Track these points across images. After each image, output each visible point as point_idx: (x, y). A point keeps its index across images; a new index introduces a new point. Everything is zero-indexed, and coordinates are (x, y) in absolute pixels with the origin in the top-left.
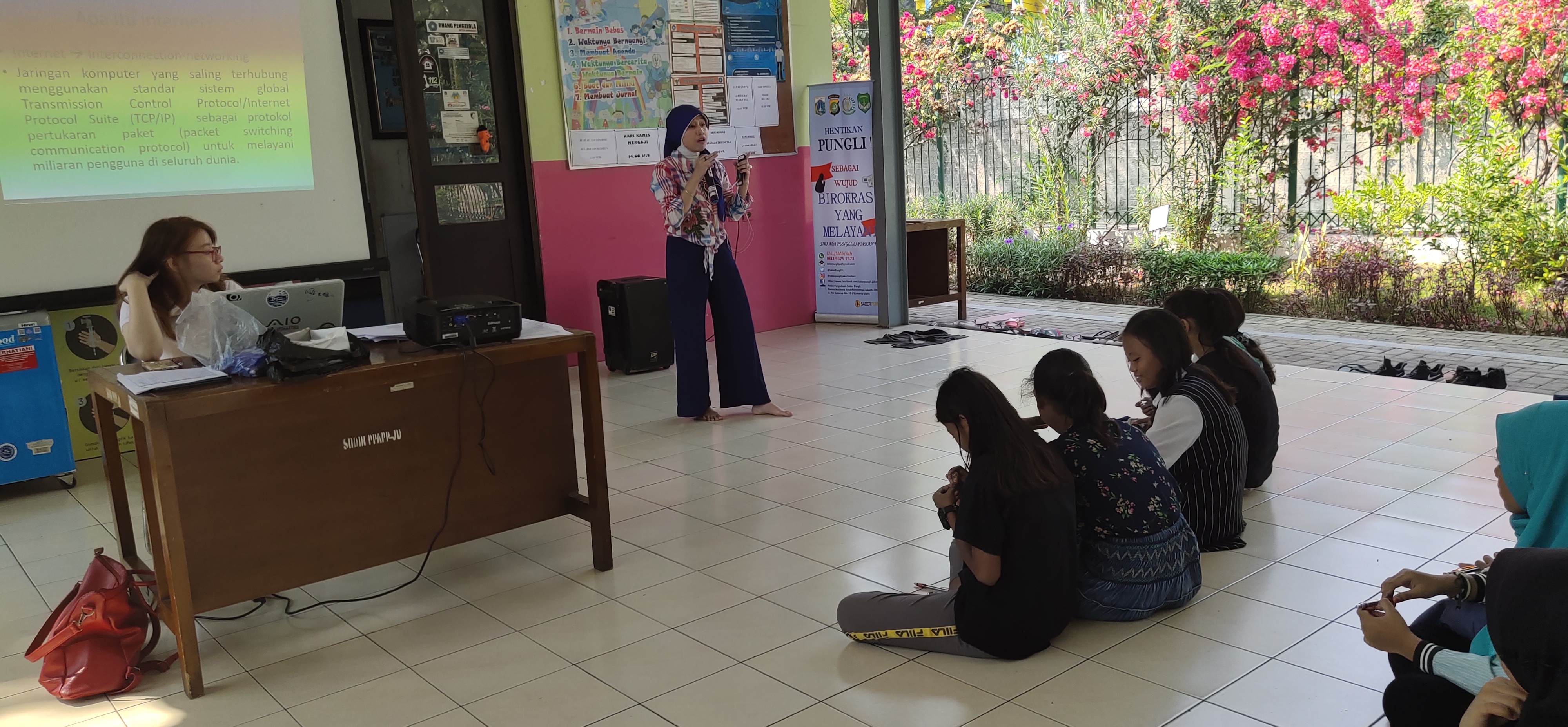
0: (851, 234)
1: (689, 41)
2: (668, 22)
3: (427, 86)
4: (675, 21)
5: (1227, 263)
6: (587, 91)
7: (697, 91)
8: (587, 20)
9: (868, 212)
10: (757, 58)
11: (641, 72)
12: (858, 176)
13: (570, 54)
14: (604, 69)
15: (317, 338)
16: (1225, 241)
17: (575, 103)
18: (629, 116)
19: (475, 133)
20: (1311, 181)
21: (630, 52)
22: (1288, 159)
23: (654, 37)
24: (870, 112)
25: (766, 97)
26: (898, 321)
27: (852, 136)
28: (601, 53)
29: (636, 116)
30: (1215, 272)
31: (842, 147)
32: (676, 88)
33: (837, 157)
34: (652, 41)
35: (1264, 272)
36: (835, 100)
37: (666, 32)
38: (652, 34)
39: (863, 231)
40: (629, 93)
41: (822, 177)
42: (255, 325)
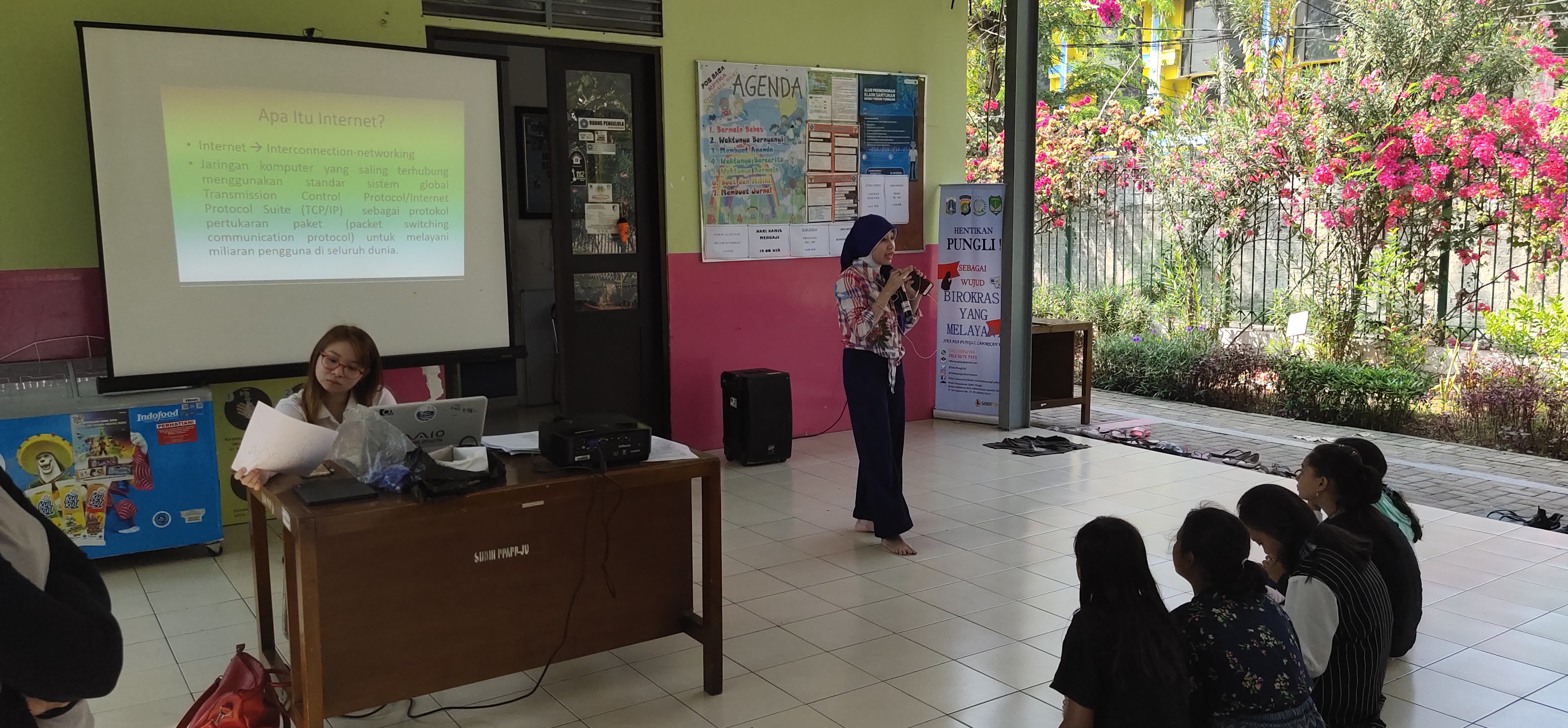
0: (975, 332)
1: (826, 140)
2: (807, 122)
3: (575, 179)
4: (813, 121)
5: (1371, 379)
6: (725, 187)
7: (830, 189)
8: (729, 120)
9: (994, 312)
10: (891, 157)
11: (777, 169)
12: (985, 276)
13: (711, 151)
14: (742, 167)
15: (461, 458)
16: (1369, 350)
17: (712, 199)
18: (762, 212)
19: (616, 224)
20: (1463, 294)
21: (768, 150)
22: (1438, 270)
23: (792, 136)
24: (1001, 214)
25: (897, 196)
26: (1019, 422)
27: (981, 236)
28: (740, 151)
29: (767, 211)
30: (1357, 387)
31: (970, 247)
32: (809, 186)
33: (965, 257)
34: (789, 140)
35: (1410, 390)
36: (967, 201)
37: (804, 132)
38: (790, 133)
39: (987, 330)
40: (765, 191)
41: (949, 275)
42: (404, 441)
